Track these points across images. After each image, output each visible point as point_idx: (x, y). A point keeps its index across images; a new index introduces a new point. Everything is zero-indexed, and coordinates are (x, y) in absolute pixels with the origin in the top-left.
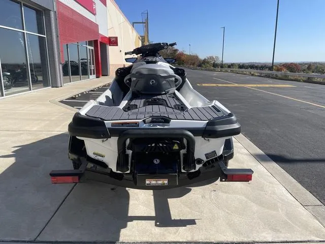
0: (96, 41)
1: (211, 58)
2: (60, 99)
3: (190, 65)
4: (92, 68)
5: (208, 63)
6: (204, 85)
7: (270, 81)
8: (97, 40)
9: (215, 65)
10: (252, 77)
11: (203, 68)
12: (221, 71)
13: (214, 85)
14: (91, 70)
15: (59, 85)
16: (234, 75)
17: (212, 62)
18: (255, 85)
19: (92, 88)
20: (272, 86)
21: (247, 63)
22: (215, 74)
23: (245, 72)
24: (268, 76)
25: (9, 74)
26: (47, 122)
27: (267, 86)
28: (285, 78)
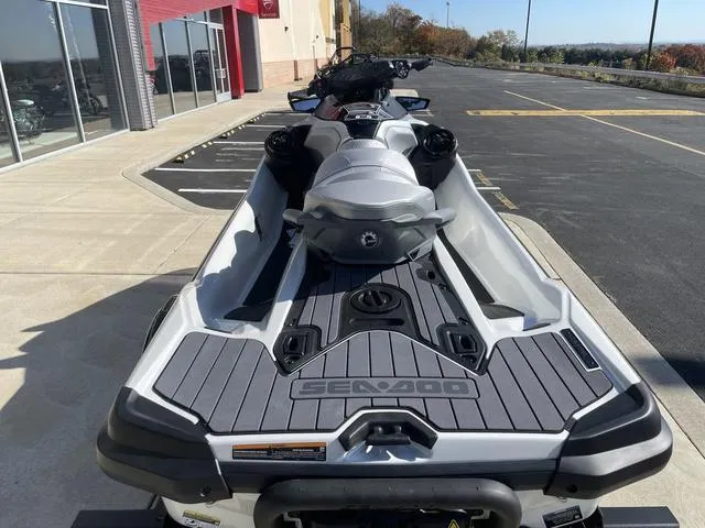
0: (228, 10)
1: (499, 35)
2: (146, 168)
3: (449, 54)
4: (222, 77)
5: (489, 47)
6: (483, 113)
7: (643, 97)
8: (230, 7)
9: (507, 53)
10: (596, 86)
11: (479, 63)
12: (522, 70)
13: (508, 113)
14: (218, 80)
15: (148, 125)
16: (554, 81)
17: (500, 45)
18: (607, 112)
19: (221, 130)
20: (648, 112)
21: (582, 46)
22: (508, 78)
23: (580, 74)
24: (635, 84)
25: (31, 103)
26: (112, 243)
27: (638, 112)
28: (678, 90)
